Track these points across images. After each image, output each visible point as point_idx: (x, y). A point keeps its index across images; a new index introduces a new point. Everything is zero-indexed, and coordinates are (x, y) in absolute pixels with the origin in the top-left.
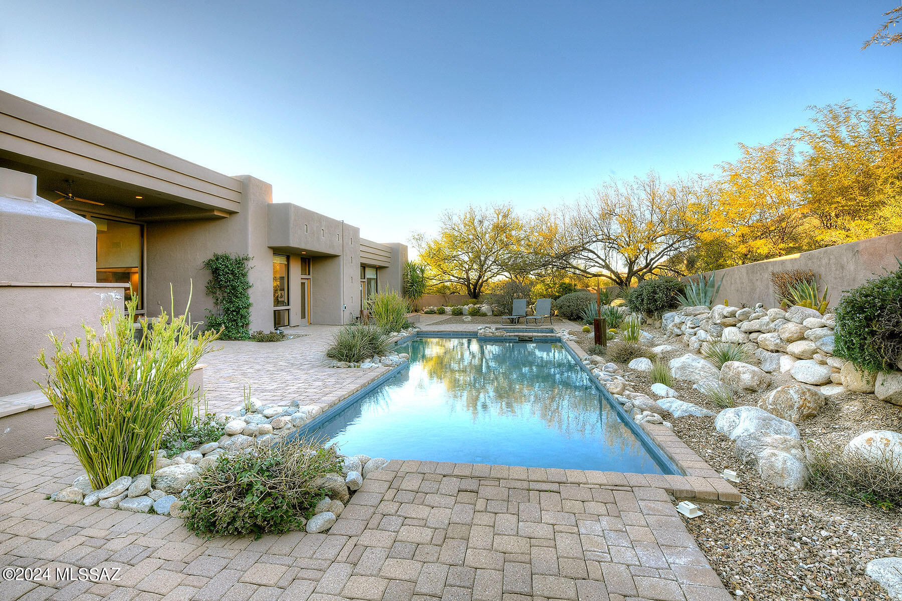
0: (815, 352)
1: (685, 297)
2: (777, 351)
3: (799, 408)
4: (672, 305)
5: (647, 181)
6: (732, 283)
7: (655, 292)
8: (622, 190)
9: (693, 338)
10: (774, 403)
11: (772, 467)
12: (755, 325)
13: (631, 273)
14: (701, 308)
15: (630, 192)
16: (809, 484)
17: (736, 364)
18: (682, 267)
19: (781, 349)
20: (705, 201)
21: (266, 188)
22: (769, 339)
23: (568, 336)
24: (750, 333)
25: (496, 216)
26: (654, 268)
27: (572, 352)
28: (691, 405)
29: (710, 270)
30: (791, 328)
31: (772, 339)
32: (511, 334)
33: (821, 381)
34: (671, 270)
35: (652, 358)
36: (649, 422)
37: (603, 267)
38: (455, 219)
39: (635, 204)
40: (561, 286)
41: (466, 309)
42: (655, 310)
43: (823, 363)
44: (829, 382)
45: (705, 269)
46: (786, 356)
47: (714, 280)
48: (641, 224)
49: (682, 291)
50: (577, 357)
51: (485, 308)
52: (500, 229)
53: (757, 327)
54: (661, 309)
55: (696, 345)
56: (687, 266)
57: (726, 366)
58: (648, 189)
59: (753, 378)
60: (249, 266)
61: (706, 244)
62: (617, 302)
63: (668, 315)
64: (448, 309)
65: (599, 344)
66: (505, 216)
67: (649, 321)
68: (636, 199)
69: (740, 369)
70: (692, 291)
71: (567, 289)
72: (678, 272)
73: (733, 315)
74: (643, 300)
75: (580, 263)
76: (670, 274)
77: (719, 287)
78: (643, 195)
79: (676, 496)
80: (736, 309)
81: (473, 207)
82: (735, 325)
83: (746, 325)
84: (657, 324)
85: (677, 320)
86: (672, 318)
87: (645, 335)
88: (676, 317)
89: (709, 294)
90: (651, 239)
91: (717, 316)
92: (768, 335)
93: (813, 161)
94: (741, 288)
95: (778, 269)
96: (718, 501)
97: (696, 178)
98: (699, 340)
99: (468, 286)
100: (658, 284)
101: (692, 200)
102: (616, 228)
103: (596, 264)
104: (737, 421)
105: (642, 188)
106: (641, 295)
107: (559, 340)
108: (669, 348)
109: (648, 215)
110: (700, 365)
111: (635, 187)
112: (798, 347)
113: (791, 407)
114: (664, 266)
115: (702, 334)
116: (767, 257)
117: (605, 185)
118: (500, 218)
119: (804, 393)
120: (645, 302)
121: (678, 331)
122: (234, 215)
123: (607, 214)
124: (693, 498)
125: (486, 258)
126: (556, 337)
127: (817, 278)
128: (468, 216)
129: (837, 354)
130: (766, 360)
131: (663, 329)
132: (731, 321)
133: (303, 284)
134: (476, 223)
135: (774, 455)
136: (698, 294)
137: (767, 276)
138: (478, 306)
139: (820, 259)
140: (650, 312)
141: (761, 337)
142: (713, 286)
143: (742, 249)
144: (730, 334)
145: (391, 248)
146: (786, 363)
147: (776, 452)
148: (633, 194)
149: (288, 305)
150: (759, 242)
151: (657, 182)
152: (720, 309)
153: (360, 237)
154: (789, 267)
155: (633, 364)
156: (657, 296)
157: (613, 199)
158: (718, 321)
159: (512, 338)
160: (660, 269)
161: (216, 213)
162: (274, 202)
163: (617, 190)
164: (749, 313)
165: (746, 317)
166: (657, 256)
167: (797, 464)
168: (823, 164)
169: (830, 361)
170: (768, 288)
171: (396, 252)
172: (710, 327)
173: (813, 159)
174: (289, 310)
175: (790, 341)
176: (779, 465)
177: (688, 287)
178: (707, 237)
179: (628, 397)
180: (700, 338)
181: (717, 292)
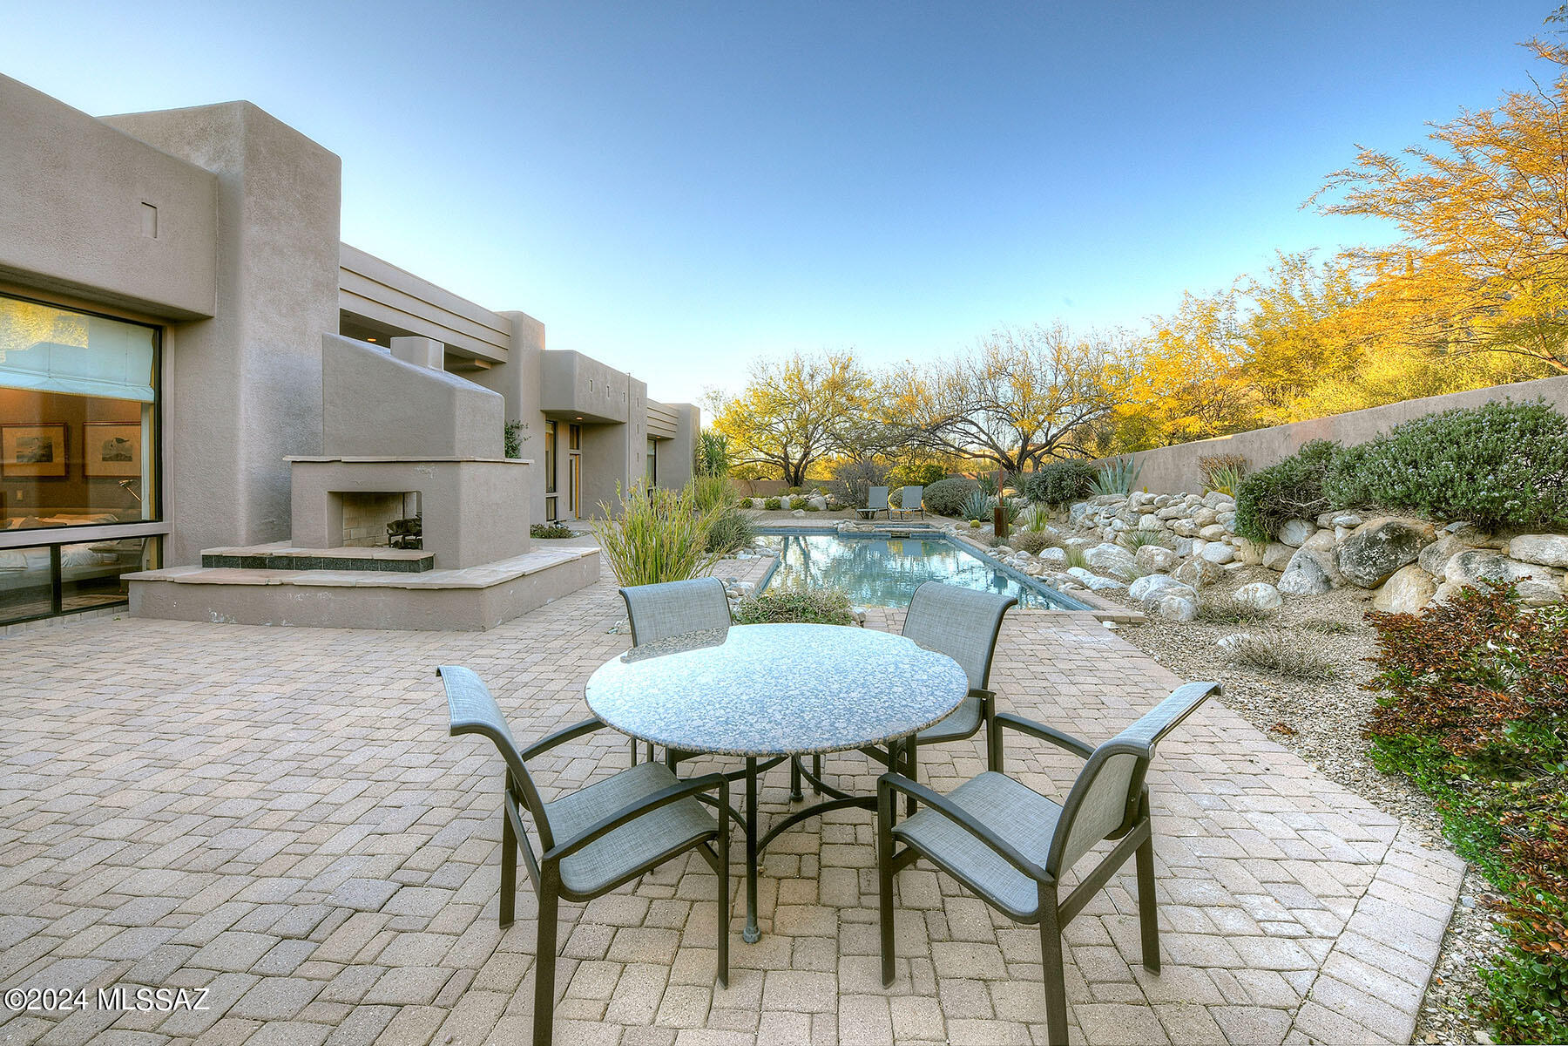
0: (1223, 534)
1: (1099, 484)
2: (1192, 536)
3: (1201, 577)
4: (1082, 494)
5: (1051, 332)
6: (1154, 469)
7: (1061, 479)
8: (1016, 340)
9: (1108, 529)
10: (1181, 575)
11: (1170, 607)
12: (1172, 511)
13: (1024, 454)
14: (1116, 496)
15: (1028, 344)
16: (1197, 618)
17: (1151, 547)
18: (1091, 446)
19: (1196, 534)
20: (1125, 362)
21: (538, 328)
22: (1185, 524)
23: (956, 531)
24: (1167, 520)
25: (830, 366)
26: (1055, 448)
27: (969, 546)
28: (1107, 579)
29: (1129, 450)
30: (1205, 513)
31: (1187, 525)
32: (881, 529)
33: (1226, 560)
34: (1078, 450)
35: (1065, 548)
36: (1072, 588)
37: (986, 444)
38: (773, 370)
39: (1034, 361)
40: (928, 469)
41: (785, 500)
42: (1062, 500)
43: (1229, 544)
44: (1233, 560)
45: (1122, 451)
46: (1199, 540)
47: (1132, 464)
48: (1041, 389)
49: (1095, 478)
50: (977, 550)
51: (816, 499)
52: (836, 386)
53: (1173, 514)
54: (1068, 500)
55: (1111, 536)
56: (1099, 445)
57: (1141, 550)
58: (1052, 341)
59: (1165, 559)
60: (522, 437)
61: (1126, 418)
62: (1007, 491)
63: (1077, 506)
64: (757, 501)
65: (1002, 536)
66: (845, 368)
67: (1053, 515)
68: (1036, 354)
69: (1154, 551)
70: (1107, 477)
71: (935, 475)
72: (1086, 454)
73: (1151, 502)
74: (1046, 488)
75: (954, 438)
76: (1076, 456)
77: (1138, 473)
78: (1046, 351)
79: (1100, 619)
80: (1155, 496)
81: (801, 355)
82: (1152, 513)
83: (1163, 512)
84: (1063, 517)
85: (1089, 511)
86: (1081, 510)
87: (1050, 530)
88: (1088, 508)
89: (1127, 481)
90: (1054, 409)
91: (1134, 504)
92: (1184, 521)
93: (1259, 322)
94: (1165, 475)
95: (1207, 453)
96: (1130, 622)
97: (1115, 331)
98: (1115, 531)
99: (786, 468)
100: (1066, 469)
101: (1109, 359)
102: (1006, 391)
103: (975, 440)
104: (1147, 586)
105: (1045, 340)
106: (1045, 482)
107: (944, 536)
108: (1080, 541)
109: (1050, 377)
110: (1115, 551)
111: (1036, 338)
112: (1208, 531)
113: (1195, 577)
114: (1069, 444)
115: (1117, 523)
116: (1199, 437)
117: (994, 333)
118: (837, 370)
119: (1206, 565)
120: (1049, 489)
121: (1091, 524)
122: (499, 367)
123: (997, 372)
124: (1112, 619)
125: (815, 428)
126: (939, 532)
127: (1249, 463)
128: (792, 366)
129: (1237, 534)
130: (1180, 546)
131: (1070, 523)
132: (1149, 508)
133: (571, 461)
134: (805, 376)
135: (1173, 599)
136: (1114, 481)
137: (1194, 460)
138: (805, 496)
139: (1252, 442)
140: (1053, 504)
141: (1177, 524)
142: (1132, 472)
143: (1168, 427)
144: (1147, 521)
145: (678, 410)
146: (1197, 547)
147: (1174, 597)
148: (1031, 347)
149: (555, 491)
150: (1189, 420)
151: (1065, 334)
152: (1138, 496)
153: (648, 397)
154: (1220, 451)
155: (1044, 554)
156: (1064, 483)
157: (1004, 352)
158: (1136, 509)
159: (883, 534)
160: (1063, 448)
161: (477, 364)
162: (546, 349)
163: (1010, 341)
164: (1167, 499)
165: (1164, 504)
166: (1060, 431)
167: (1189, 605)
168: (1269, 326)
169: (1234, 541)
170: (1196, 475)
171: (684, 416)
172: (1127, 515)
173: (1258, 318)
174: (555, 498)
175: (1203, 525)
176: (1175, 605)
177: (1103, 473)
178: (1125, 409)
179: (1049, 575)
180: (1116, 528)
181: (1136, 478)
